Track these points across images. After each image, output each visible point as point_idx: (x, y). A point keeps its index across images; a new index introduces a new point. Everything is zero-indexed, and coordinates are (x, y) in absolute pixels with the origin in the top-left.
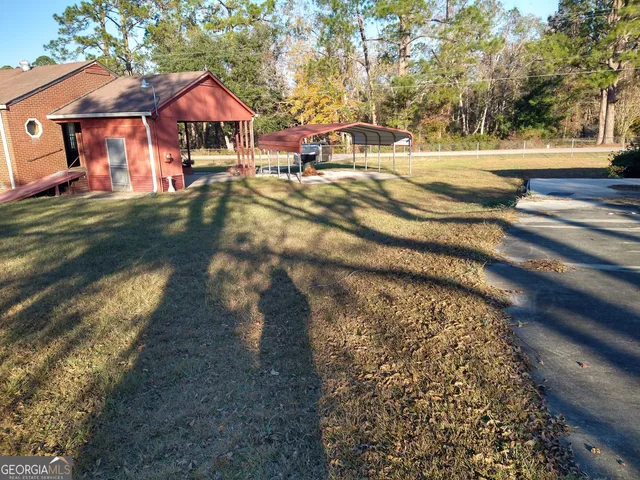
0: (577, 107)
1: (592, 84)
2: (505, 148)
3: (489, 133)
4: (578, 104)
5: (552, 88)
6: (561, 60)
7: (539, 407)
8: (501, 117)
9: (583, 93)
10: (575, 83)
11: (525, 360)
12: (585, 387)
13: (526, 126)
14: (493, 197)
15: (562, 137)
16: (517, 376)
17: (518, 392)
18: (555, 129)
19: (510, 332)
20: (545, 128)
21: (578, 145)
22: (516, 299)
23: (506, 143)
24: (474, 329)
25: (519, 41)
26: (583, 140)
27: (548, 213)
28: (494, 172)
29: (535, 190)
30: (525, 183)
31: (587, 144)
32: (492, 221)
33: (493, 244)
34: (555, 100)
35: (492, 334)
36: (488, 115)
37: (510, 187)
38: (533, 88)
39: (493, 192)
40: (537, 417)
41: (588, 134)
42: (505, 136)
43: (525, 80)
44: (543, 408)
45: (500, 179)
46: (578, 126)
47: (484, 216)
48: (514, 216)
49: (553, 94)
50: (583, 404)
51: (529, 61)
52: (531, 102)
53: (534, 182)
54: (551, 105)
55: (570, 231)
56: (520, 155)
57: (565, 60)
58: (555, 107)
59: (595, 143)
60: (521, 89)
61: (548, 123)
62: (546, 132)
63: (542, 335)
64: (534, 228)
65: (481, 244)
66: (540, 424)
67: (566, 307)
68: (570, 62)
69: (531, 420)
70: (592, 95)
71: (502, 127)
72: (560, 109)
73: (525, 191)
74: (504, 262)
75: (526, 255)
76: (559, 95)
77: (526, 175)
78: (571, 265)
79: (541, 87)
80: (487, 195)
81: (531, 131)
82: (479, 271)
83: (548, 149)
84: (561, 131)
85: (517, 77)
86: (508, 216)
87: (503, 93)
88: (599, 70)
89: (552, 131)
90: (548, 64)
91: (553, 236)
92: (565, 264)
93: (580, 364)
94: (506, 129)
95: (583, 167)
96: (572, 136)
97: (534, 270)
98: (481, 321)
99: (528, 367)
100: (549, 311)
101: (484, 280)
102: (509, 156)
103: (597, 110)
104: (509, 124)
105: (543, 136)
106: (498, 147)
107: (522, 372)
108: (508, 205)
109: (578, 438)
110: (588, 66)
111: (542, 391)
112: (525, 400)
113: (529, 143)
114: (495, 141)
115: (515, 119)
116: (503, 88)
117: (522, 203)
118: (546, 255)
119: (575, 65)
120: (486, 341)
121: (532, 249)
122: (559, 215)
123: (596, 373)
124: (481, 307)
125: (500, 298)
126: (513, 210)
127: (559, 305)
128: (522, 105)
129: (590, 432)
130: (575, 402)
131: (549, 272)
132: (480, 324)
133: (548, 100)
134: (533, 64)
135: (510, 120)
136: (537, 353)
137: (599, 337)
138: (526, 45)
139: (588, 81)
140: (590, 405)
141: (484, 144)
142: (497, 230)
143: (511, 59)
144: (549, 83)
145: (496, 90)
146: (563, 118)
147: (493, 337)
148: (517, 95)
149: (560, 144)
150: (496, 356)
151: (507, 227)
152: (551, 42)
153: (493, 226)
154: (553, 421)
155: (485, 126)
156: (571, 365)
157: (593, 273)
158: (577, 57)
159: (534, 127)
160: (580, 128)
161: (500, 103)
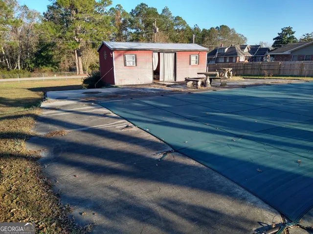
0: (65, 57)
1: (69, 47)
2: (33, 77)
3: (23, 69)
4: (65, 56)
5: (52, 48)
6: (53, 34)
7: (57, 204)
8: (28, 61)
9: (66, 51)
10: (62, 46)
11: (49, 184)
12: (78, 186)
13: (42, 66)
14: (30, 102)
15: (61, 71)
16: (45, 193)
17: (46, 201)
18: (57, 67)
19: (41, 172)
20: (52, 66)
21: (69, 75)
22: (43, 154)
23: (33, 74)
24: (21, 176)
25: (31, 22)
26: (70, 73)
27: (57, 108)
28: (29, 89)
29: (50, 97)
30: (45, 94)
31: (72, 74)
32: (28, 115)
33: (29, 128)
34: (54, 53)
35: (31, 176)
36: (21, 60)
37: (38, 97)
38: (42, 47)
39: (30, 100)
40: (56, 210)
41: (72, 70)
42: (32, 71)
43: (37, 43)
44: (59, 204)
45: (33, 92)
46: (67, 66)
47: (24, 113)
48: (39, 111)
49: (53, 50)
50: (78, 194)
51: (37, 33)
52: (42, 54)
53: (49, 93)
54: (53, 56)
55: (67, 115)
56: (42, 80)
57: (55, 35)
58: (55, 57)
59: (76, 74)
60: (36, 47)
61: (53, 64)
62: (53, 69)
63: (57, 168)
64: (50, 116)
65: (23, 128)
66: (58, 213)
67: (68, 151)
68: (57, 36)
69: (54, 213)
70: (70, 52)
71: (30, 66)
72: (57, 58)
73: (45, 98)
74: (36, 136)
75: (47, 131)
76: (56, 51)
77: (45, 90)
78: (68, 131)
79: (46, 47)
80: (27, 102)
81: (45, 68)
82: (22, 144)
83: (55, 77)
84: (60, 68)
85: (33, 41)
86: (37, 112)
87: (27, 49)
88: (71, 41)
89: (55, 68)
90: (48, 36)
91: (60, 119)
92: (66, 131)
93: (75, 176)
94: (33, 67)
95: (72, 85)
96: (66, 71)
97: (51, 137)
98: (25, 171)
99: (51, 187)
100: (60, 155)
101: (25, 148)
102: (36, 80)
103: (74, 59)
104: (33, 65)
105: (52, 70)
106: (29, 76)
107: (48, 190)
108: (36, 106)
109: (76, 211)
110: (66, 39)
111: (58, 196)
112: (50, 204)
113: (46, 74)
114: (27, 73)
115: (36, 62)
116: (27, 46)
117: (43, 104)
118: (57, 129)
119: (60, 37)
120: (28, 180)
121: (50, 126)
122: (61, 108)
123: (82, 178)
124: (24, 163)
125: (35, 156)
126: (39, 108)
127: (64, 151)
128: (38, 55)
129: (81, 206)
130: (74, 195)
131: (59, 137)
132: (24, 173)
133: (50, 53)
134: (40, 35)
135: (33, 62)
136: (55, 178)
137: (82, 161)
138: (34, 25)
139: (68, 46)
140: (80, 194)
141: (21, 75)
142: (31, 120)
143: (28, 31)
144: (49, 45)
145: (23, 47)
146: (60, 62)
147: (32, 177)
148: (35, 50)
149: (61, 74)
150: (33, 187)
151: (37, 118)
152: (47, 25)
153: (29, 118)
154: (64, 209)
155: (20, 65)
156: (72, 178)
157: (78, 133)
158: (60, 34)
159: (46, 66)
160: (69, 67)
161: (27, 54)
